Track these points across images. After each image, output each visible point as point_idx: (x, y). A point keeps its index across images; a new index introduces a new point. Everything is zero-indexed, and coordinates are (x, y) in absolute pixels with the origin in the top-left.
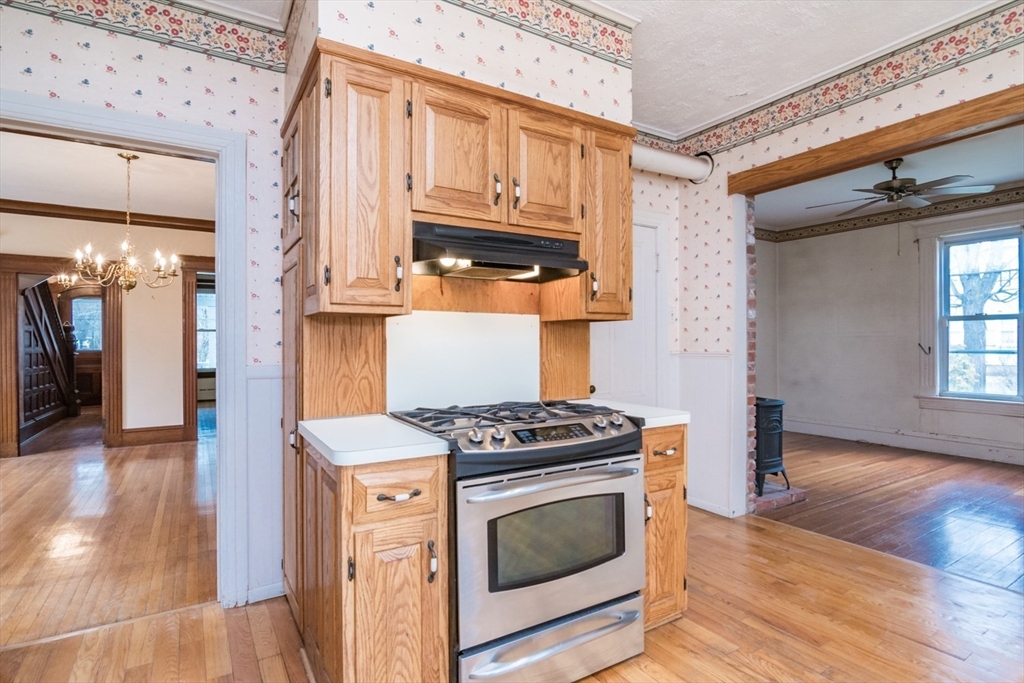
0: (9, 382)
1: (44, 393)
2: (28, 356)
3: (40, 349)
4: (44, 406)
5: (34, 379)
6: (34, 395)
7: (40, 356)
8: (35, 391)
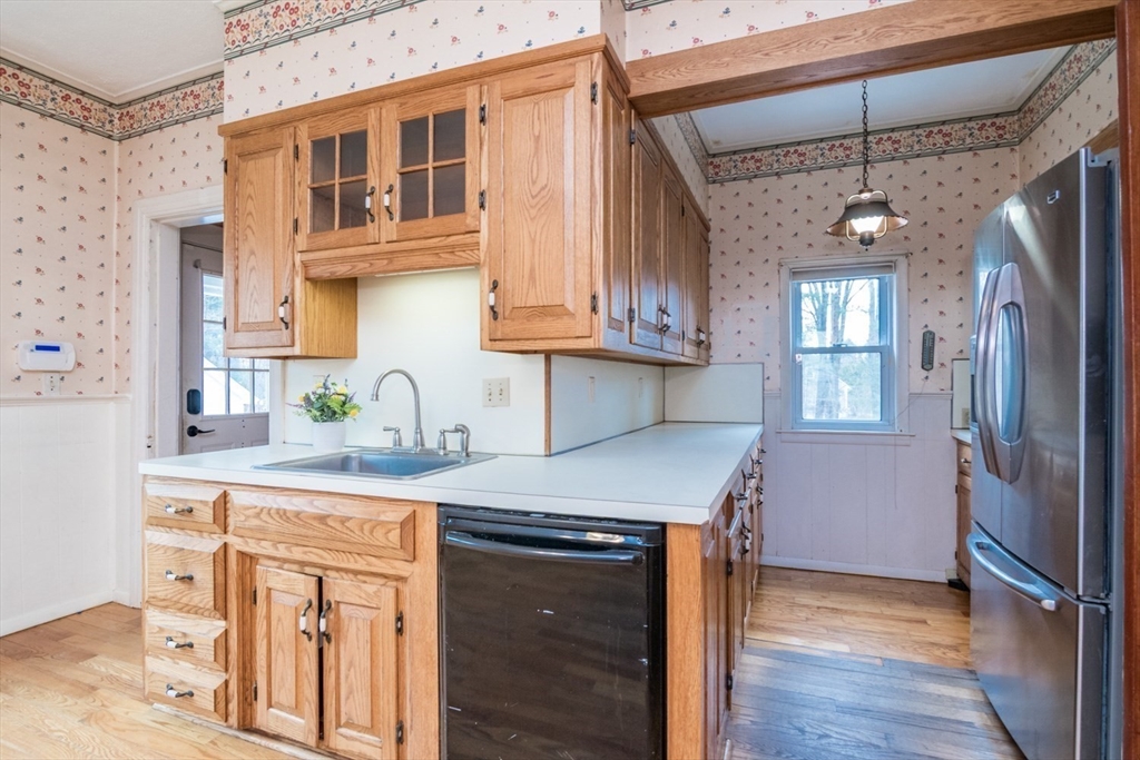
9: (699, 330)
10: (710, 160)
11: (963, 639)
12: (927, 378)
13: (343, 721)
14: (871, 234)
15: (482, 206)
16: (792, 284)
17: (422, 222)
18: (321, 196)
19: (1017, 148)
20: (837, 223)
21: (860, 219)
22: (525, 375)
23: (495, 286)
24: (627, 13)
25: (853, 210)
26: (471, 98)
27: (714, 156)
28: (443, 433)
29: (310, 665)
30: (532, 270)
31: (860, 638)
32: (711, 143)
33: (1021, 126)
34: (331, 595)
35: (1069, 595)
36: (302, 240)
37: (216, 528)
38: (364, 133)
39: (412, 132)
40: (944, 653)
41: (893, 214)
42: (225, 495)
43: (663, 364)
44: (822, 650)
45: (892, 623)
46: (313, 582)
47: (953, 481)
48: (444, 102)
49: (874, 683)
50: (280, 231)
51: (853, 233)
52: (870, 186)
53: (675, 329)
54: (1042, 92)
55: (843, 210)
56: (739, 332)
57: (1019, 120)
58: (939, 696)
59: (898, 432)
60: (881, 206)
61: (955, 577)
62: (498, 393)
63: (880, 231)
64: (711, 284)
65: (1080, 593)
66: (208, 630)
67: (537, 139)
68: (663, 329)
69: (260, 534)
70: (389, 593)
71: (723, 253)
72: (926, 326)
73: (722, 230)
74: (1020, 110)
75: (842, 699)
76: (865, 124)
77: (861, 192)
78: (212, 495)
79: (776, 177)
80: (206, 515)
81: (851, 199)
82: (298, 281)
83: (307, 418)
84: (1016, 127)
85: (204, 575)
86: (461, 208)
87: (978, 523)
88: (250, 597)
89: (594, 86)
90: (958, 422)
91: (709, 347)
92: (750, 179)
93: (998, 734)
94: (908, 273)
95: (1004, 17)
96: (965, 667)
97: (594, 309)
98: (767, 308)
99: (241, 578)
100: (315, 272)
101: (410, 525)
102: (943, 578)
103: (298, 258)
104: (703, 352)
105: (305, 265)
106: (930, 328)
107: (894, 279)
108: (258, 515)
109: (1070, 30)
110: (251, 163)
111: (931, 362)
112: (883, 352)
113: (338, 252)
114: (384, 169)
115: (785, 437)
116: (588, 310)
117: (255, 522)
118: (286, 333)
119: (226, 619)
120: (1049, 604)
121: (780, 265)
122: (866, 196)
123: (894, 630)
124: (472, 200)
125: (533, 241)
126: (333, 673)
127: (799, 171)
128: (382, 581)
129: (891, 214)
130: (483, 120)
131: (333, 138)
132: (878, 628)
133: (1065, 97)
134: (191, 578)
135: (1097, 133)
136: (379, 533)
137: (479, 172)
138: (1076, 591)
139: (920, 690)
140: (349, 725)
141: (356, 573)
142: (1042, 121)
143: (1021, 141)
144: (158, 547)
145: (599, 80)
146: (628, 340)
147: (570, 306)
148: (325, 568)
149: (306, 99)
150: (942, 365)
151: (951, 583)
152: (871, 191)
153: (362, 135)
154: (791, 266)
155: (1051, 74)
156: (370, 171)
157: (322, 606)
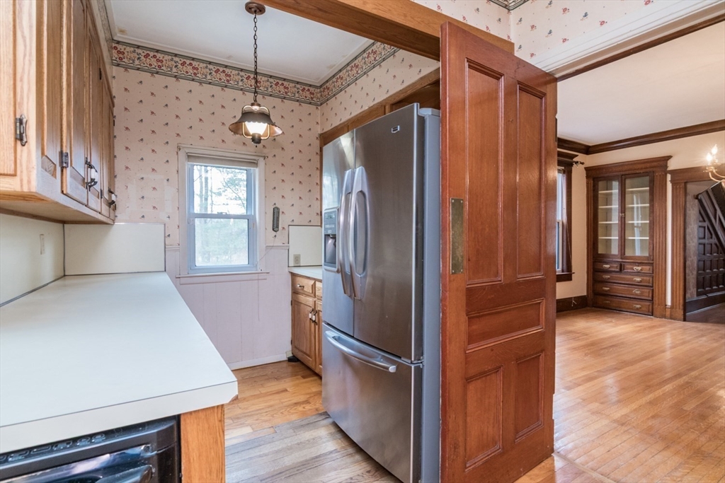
0: (678, 265)
1: (717, 276)
2: (702, 246)
3: (714, 240)
4: (717, 286)
5: (708, 264)
6: (708, 277)
7: (714, 246)
8: (708, 274)
10: (114, 45)
11: (308, 394)
12: (275, 236)
14: (260, 136)
19: (319, 107)
20: (236, 123)
21: (252, 123)
25: (247, 115)
27: (118, 42)
31: (256, 417)
32: (117, 30)
33: (321, 96)
35: (404, 361)
40: (304, 408)
44: (234, 438)
45: (269, 398)
47: (289, 298)
49: (276, 449)
51: (247, 134)
52: (259, 102)
54: (334, 80)
55: (240, 115)
56: (143, 197)
57: (321, 92)
58: (314, 439)
59: (260, 271)
61: (291, 355)
63: (265, 134)
65: (413, 359)
71: (127, 128)
72: (275, 204)
73: (126, 109)
74: (321, 86)
75: (262, 473)
76: (256, 57)
77: (252, 105)
79: (175, 79)
81: (247, 107)
84: (319, 95)
87: (328, 324)
90: (292, 264)
92: (152, 73)
93: (351, 450)
94: (265, 169)
95: (375, 9)
96: (317, 412)
98: (168, 180)
102: (285, 358)
106: (277, 206)
109: (395, 36)
111: (278, 227)
112: (250, 219)
120: (392, 369)
122: (256, 108)
123: (272, 403)
129: (271, 123)
132: (263, 405)
133: (349, 85)
135: (367, 108)
138: (411, 359)
139: (302, 440)
142: (334, 95)
143: (321, 104)
146: (60, 191)
150: (283, 228)
151: (290, 360)
152: (259, 105)
154: (187, 151)
155: (340, 71)
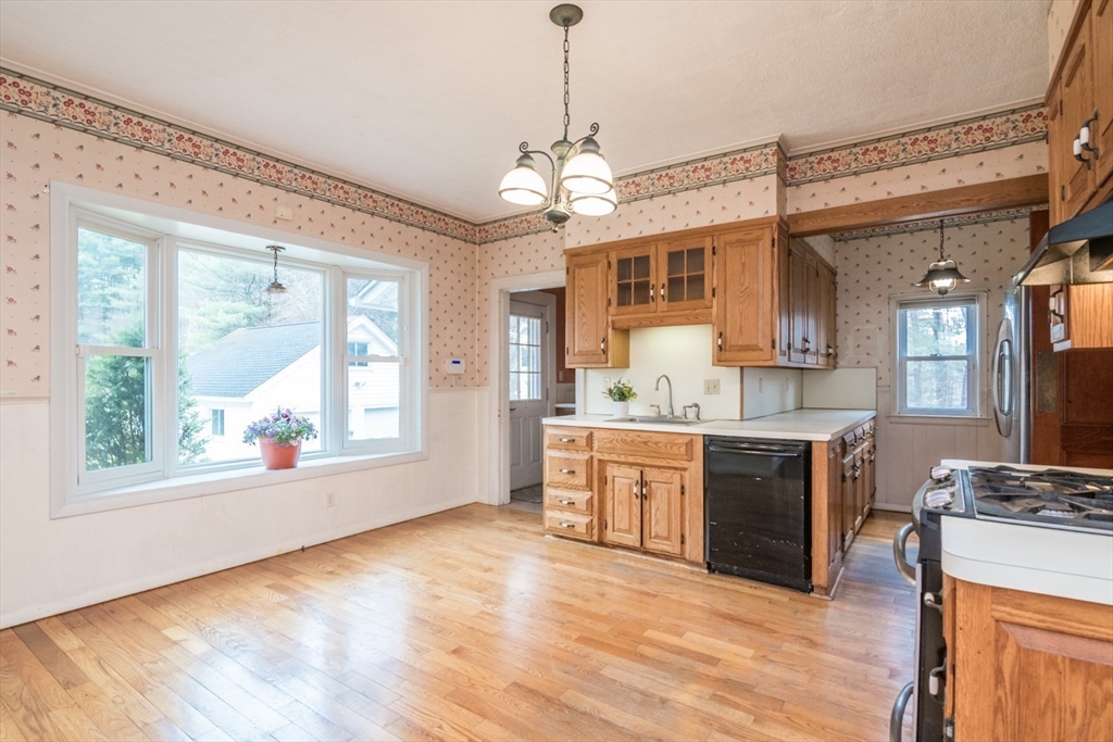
9: (829, 347)
13: (653, 535)
15: (714, 295)
16: (899, 312)
17: (681, 303)
18: (623, 289)
22: (729, 378)
23: (721, 335)
24: (788, 188)
26: (707, 244)
28: (685, 408)
29: (636, 510)
30: (741, 328)
34: (648, 478)
36: (613, 309)
37: (587, 449)
38: (648, 257)
39: (674, 258)
41: (962, 277)
42: (591, 434)
43: (802, 369)
46: (639, 473)
48: (694, 245)
50: (600, 305)
53: (813, 349)
60: (952, 272)
62: (712, 387)
64: (838, 312)
66: (582, 497)
67: (744, 264)
68: (805, 351)
69: (612, 450)
70: (677, 476)
78: (585, 434)
80: (583, 442)
82: (610, 330)
83: (610, 400)
85: (581, 472)
86: (702, 297)
88: (603, 480)
89: (773, 240)
91: (836, 356)
97: (773, 347)
99: (599, 472)
100: (617, 326)
101: (690, 445)
103: (610, 319)
104: (831, 360)
105: (613, 322)
107: (977, 307)
108: (611, 442)
110: (583, 270)
113: (633, 316)
114: (659, 275)
115: (893, 420)
116: (770, 347)
117: (610, 445)
118: (603, 357)
119: (591, 490)
121: (889, 298)
124: (708, 292)
125: (741, 314)
126: (648, 514)
127: (904, 232)
128: (673, 471)
130: (714, 253)
131: (630, 259)
134: (574, 472)
136: (675, 448)
137: (712, 279)
140: (656, 537)
141: (659, 467)
144: (555, 458)
145: (776, 237)
147: (760, 345)
148: (644, 466)
149: (614, 238)
153: (647, 258)
156: (651, 276)
157: (643, 483)
